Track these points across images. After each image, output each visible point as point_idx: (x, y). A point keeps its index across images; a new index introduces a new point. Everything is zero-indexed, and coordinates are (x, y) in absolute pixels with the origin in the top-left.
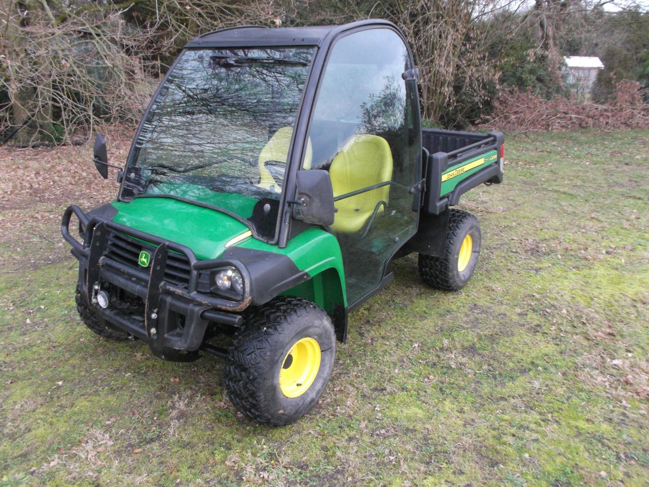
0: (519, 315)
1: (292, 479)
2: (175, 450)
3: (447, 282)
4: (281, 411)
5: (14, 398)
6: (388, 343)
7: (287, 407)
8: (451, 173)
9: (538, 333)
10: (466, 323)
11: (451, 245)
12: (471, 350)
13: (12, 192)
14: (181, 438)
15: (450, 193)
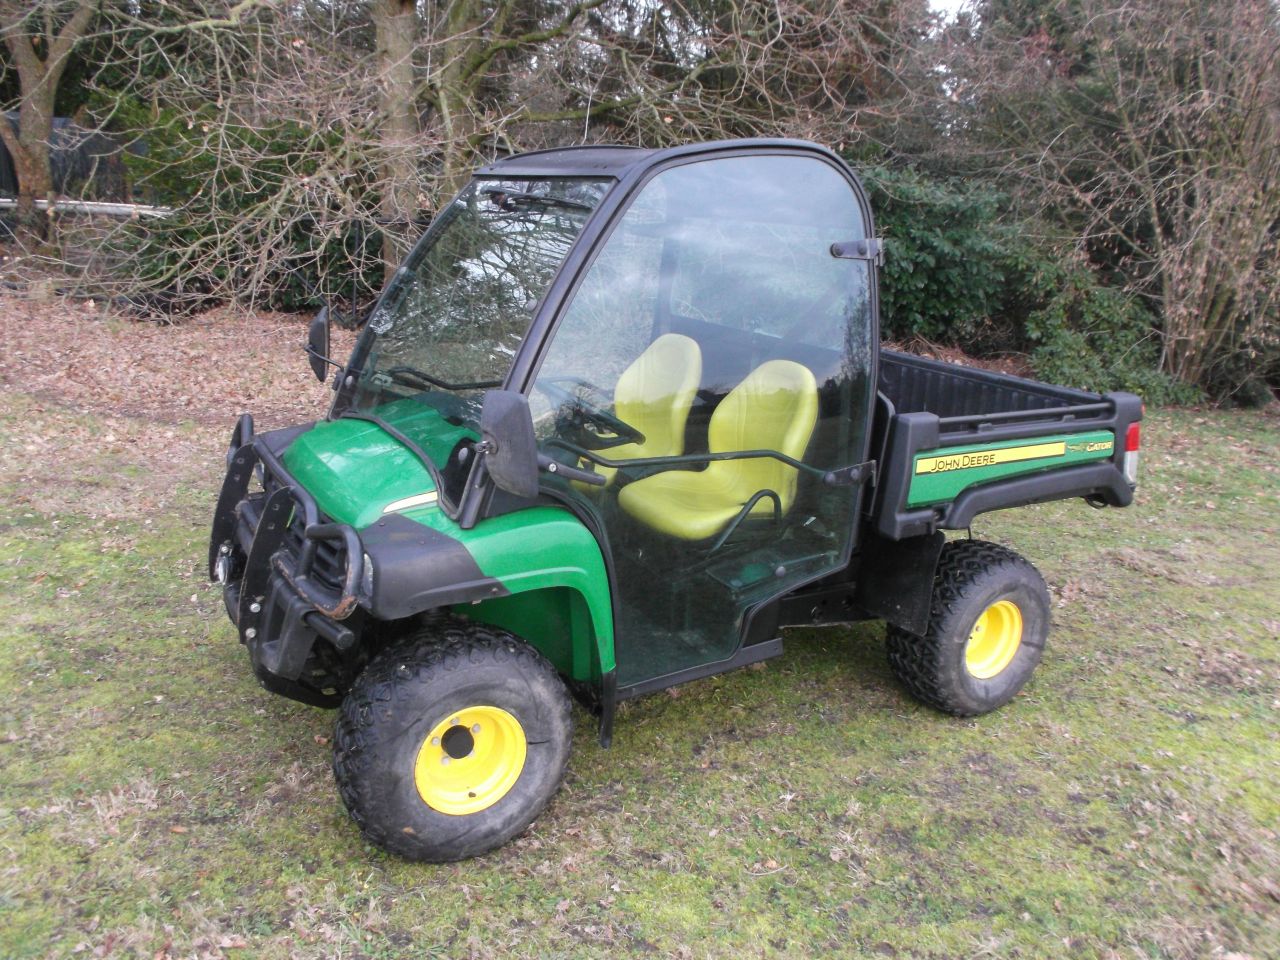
0: (1072, 798)
1: (364, 953)
2: (233, 846)
3: (935, 692)
4: (408, 830)
5: (82, 702)
6: (735, 778)
7: (425, 826)
8: (949, 459)
9: (1083, 846)
10: (932, 783)
11: (947, 614)
12: (900, 837)
13: (320, 402)
14: (257, 831)
15: (948, 501)
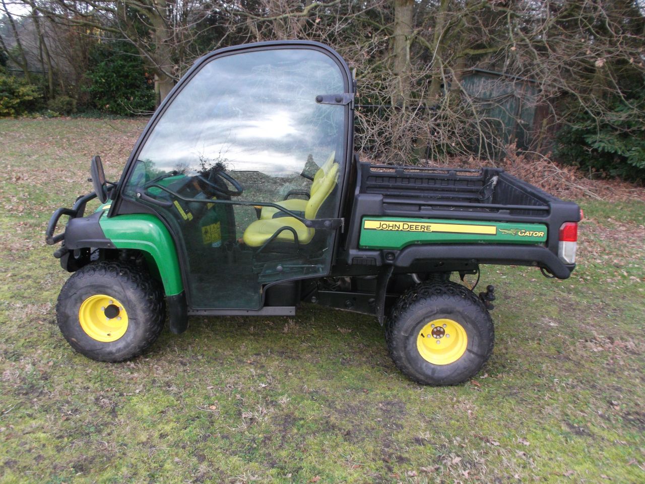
4: (74, 340)
8: (391, 224)
11: (399, 317)
15: (397, 248)
